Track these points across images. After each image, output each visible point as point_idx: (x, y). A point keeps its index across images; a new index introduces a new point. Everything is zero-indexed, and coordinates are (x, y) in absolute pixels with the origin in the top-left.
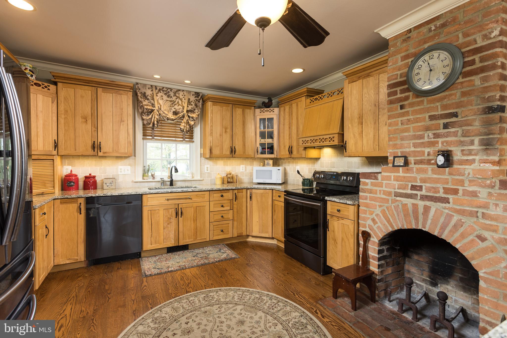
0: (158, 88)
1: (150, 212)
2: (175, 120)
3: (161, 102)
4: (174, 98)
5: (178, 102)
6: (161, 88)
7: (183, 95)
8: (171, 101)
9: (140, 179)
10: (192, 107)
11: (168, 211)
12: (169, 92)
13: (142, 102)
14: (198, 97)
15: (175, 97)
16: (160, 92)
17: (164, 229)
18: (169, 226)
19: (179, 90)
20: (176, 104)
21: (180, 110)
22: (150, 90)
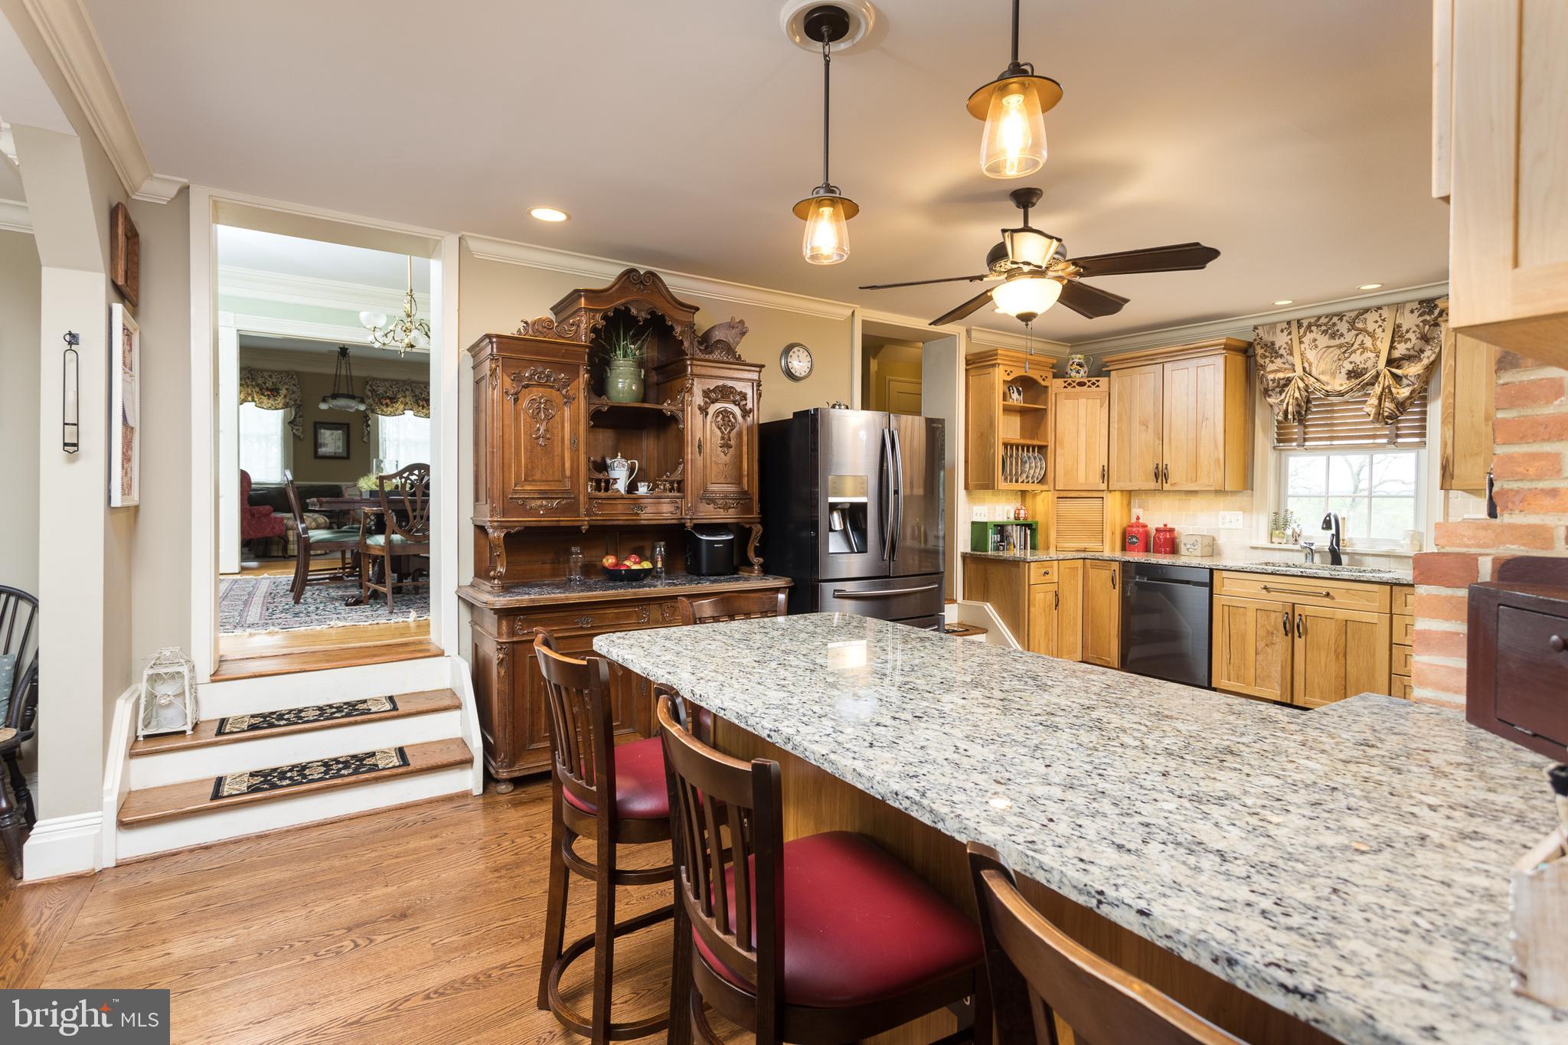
0: (1305, 323)
2: (1347, 392)
3: (1311, 355)
4: (1349, 337)
5: (1362, 343)
6: (1313, 320)
7: (1377, 322)
8: (1340, 346)
9: (1264, 542)
10: (1409, 345)
11: (1268, 616)
12: (1334, 324)
13: (1263, 367)
14: (1431, 312)
15: (1354, 332)
16: (1311, 331)
17: (1256, 654)
18: (1269, 650)
19: (1367, 310)
20: (1354, 351)
21: (1369, 364)
22: (1286, 333)
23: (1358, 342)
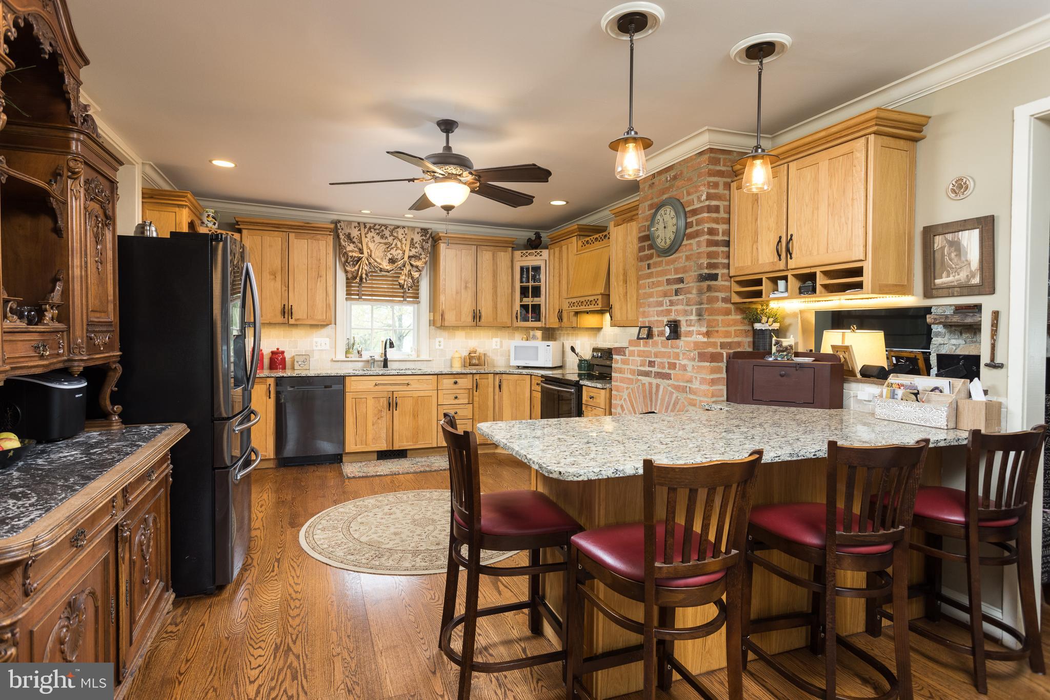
0: (368, 227)
1: (354, 400)
2: (391, 271)
3: (371, 245)
4: (390, 239)
5: (396, 245)
6: (372, 225)
7: (403, 234)
8: (386, 244)
9: (343, 357)
10: (416, 250)
11: (379, 401)
12: (383, 231)
13: (345, 248)
14: (426, 236)
15: (392, 238)
16: (371, 232)
17: (373, 425)
18: (380, 421)
19: (398, 227)
20: (392, 248)
21: (399, 257)
22: (357, 229)
23: (394, 244)
